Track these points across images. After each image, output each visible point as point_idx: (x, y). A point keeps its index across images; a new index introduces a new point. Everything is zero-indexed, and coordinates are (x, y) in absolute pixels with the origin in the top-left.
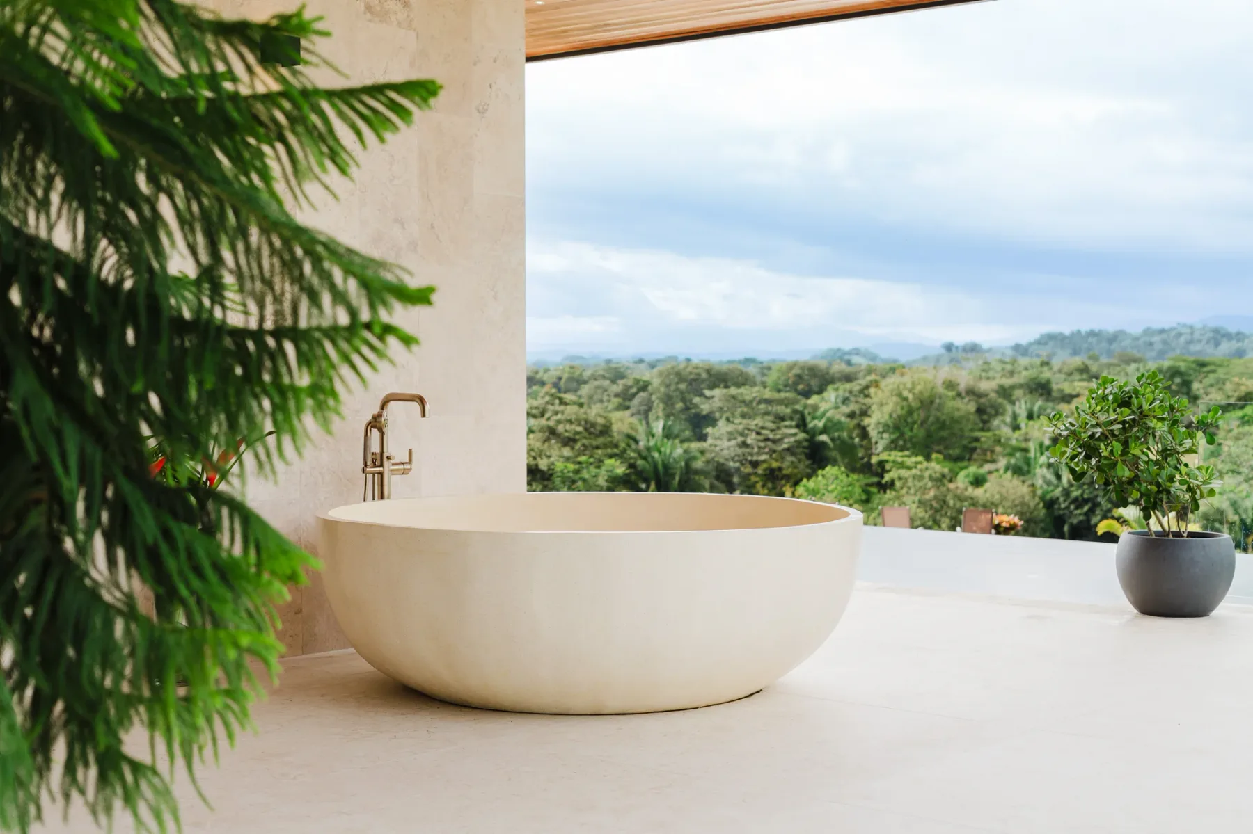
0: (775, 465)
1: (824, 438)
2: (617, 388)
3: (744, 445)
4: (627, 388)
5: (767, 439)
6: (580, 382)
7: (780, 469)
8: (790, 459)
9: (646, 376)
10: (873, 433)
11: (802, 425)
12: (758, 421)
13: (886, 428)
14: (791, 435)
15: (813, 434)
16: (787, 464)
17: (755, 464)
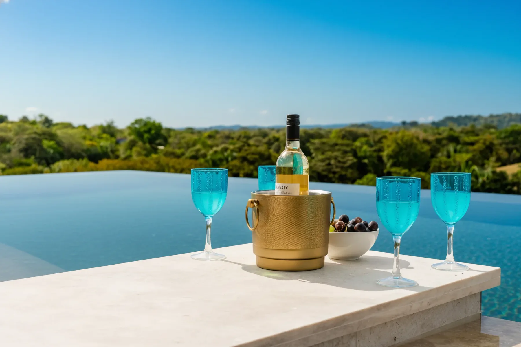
0: (344, 173)
1: (366, 161)
2: (266, 140)
3: (329, 164)
4: (270, 140)
5: (339, 162)
6: (249, 138)
7: (346, 175)
8: (350, 171)
9: (277, 135)
10: (385, 159)
11: (355, 154)
12: (336, 154)
13: (390, 157)
14: (350, 159)
15: (360, 159)
16: (349, 173)
17: (334, 173)
